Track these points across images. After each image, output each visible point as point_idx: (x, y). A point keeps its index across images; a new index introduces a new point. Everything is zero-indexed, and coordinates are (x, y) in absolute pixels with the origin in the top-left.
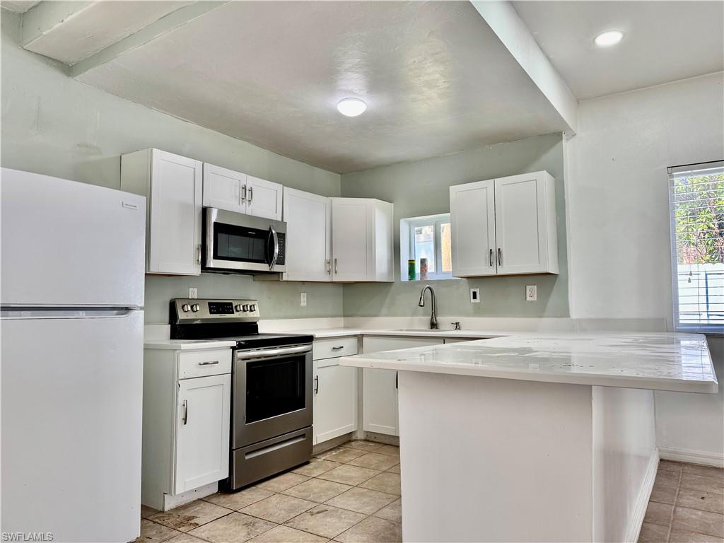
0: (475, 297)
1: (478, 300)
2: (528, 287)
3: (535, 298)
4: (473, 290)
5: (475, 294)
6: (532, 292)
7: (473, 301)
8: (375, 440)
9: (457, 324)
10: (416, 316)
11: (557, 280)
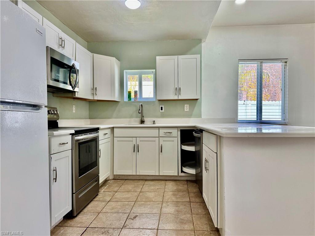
0: (162, 109)
1: (163, 111)
2: (185, 105)
3: (188, 110)
4: (161, 106)
5: (162, 108)
6: (187, 108)
7: (161, 111)
8: (119, 178)
9: (154, 121)
10: (132, 118)
11: (197, 103)
